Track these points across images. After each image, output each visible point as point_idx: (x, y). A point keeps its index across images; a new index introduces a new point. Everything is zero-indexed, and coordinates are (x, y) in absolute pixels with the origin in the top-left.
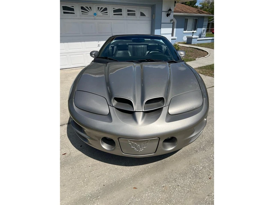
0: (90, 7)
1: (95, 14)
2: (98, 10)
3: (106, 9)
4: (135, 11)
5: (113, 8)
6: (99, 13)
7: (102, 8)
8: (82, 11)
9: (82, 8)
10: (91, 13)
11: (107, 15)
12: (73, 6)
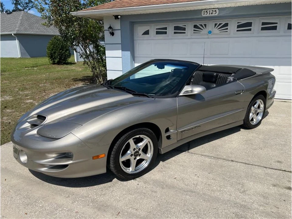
0: (204, 25)
1: (210, 32)
2: (215, 26)
3: (226, 25)
4: (277, 23)
5: (238, 23)
6: (216, 31)
7: (220, 24)
8: (194, 30)
9: (195, 26)
10: (205, 31)
11: (226, 32)
12: (185, 26)
